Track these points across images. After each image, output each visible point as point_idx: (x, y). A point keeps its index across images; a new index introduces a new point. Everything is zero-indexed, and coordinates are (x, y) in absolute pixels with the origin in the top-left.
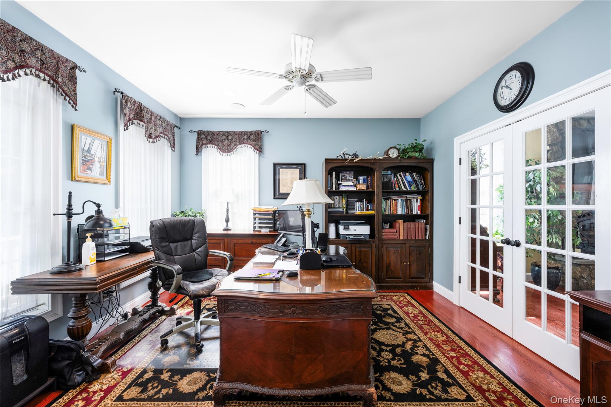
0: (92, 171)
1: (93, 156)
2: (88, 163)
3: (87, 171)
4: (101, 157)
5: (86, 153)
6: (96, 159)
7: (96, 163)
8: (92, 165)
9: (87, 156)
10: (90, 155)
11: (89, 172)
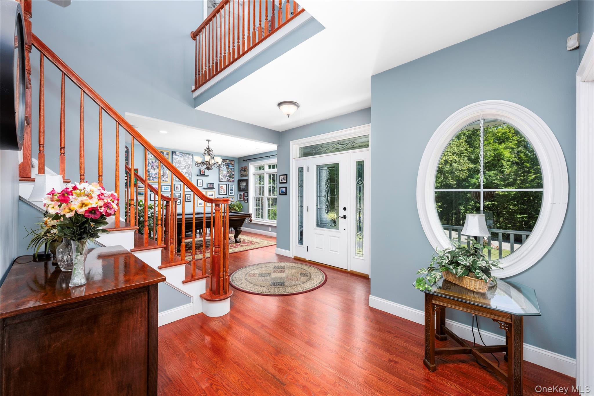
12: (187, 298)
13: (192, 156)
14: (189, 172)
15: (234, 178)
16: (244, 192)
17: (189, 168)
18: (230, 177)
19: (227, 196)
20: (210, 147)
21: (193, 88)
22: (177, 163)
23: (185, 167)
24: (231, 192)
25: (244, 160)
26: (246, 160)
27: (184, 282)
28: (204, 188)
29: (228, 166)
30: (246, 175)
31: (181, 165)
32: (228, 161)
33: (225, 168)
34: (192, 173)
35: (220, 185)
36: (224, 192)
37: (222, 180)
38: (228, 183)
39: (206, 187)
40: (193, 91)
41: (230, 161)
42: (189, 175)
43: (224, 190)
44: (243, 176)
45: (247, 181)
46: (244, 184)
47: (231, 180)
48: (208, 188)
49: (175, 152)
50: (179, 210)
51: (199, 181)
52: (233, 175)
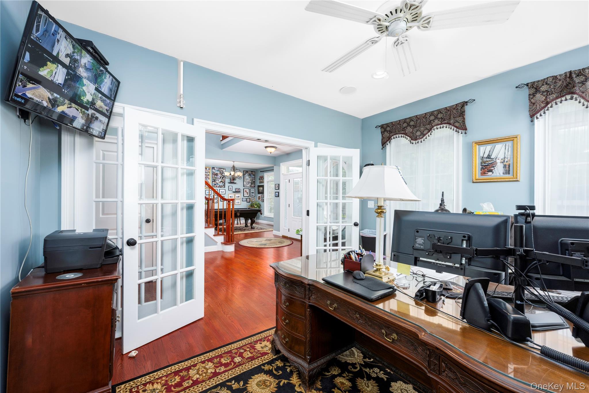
0: (493, 172)
1: (494, 160)
2: (488, 167)
3: (487, 174)
4: (505, 158)
5: (486, 159)
6: (498, 161)
7: (498, 164)
8: (493, 167)
9: (487, 161)
10: (490, 160)
11: (490, 173)
12: (215, 243)
13: (225, 170)
14: (223, 181)
15: (255, 184)
16: (261, 195)
17: (223, 178)
18: (252, 184)
19: (250, 197)
20: (235, 166)
21: (221, 139)
22: (215, 175)
23: (221, 177)
24: (253, 194)
25: (261, 172)
26: (263, 171)
27: (214, 235)
28: (233, 192)
29: (251, 176)
30: (263, 182)
31: (218, 176)
32: (250, 172)
33: (248, 177)
34: (225, 182)
35: (245, 190)
36: (247, 195)
37: (246, 186)
38: (250, 188)
39: (234, 191)
40: (221, 141)
41: (252, 172)
42: (223, 183)
43: (247, 193)
44: (261, 183)
45: (263, 186)
46: (261, 188)
47: (252, 185)
48: (236, 192)
49: (214, 168)
50: (216, 207)
51: (230, 187)
52: (254, 182)
